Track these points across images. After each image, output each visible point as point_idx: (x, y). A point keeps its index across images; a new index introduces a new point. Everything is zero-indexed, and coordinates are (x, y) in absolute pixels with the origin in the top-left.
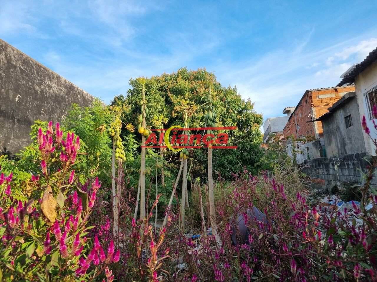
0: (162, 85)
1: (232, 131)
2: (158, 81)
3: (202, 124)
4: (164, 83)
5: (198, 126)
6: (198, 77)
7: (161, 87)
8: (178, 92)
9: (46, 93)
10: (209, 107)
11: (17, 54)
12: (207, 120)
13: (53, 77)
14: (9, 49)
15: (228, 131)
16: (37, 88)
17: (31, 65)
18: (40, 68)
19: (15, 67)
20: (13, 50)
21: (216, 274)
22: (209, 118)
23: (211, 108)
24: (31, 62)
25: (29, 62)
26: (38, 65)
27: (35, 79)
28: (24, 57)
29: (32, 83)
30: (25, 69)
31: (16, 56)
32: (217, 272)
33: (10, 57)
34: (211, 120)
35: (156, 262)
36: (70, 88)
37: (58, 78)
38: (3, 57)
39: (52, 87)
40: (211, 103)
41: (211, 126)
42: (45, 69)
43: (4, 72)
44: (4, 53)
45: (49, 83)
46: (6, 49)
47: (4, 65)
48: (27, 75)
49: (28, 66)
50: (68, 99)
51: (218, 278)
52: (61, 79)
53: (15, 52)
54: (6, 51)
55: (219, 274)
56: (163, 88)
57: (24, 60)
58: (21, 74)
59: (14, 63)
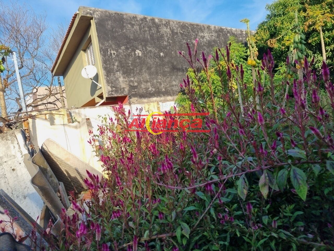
9: (201, 43)
11: (176, 24)
13: (204, 28)
14: (171, 23)
16: (194, 42)
17: (187, 26)
18: (193, 27)
19: (177, 33)
20: (174, 22)
24: (186, 25)
25: (185, 25)
26: (192, 25)
27: (191, 36)
28: (181, 24)
29: (190, 40)
30: (183, 32)
31: (177, 26)
33: (173, 28)
36: (219, 31)
37: (209, 27)
38: (169, 30)
39: (204, 37)
42: (197, 25)
43: (171, 40)
44: (169, 27)
45: (202, 34)
46: (169, 23)
47: (170, 35)
48: (185, 36)
49: (185, 29)
50: (219, 40)
52: (211, 28)
53: (175, 23)
54: (170, 25)
57: (182, 26)
58: (182, 36)
59: (176, 31)
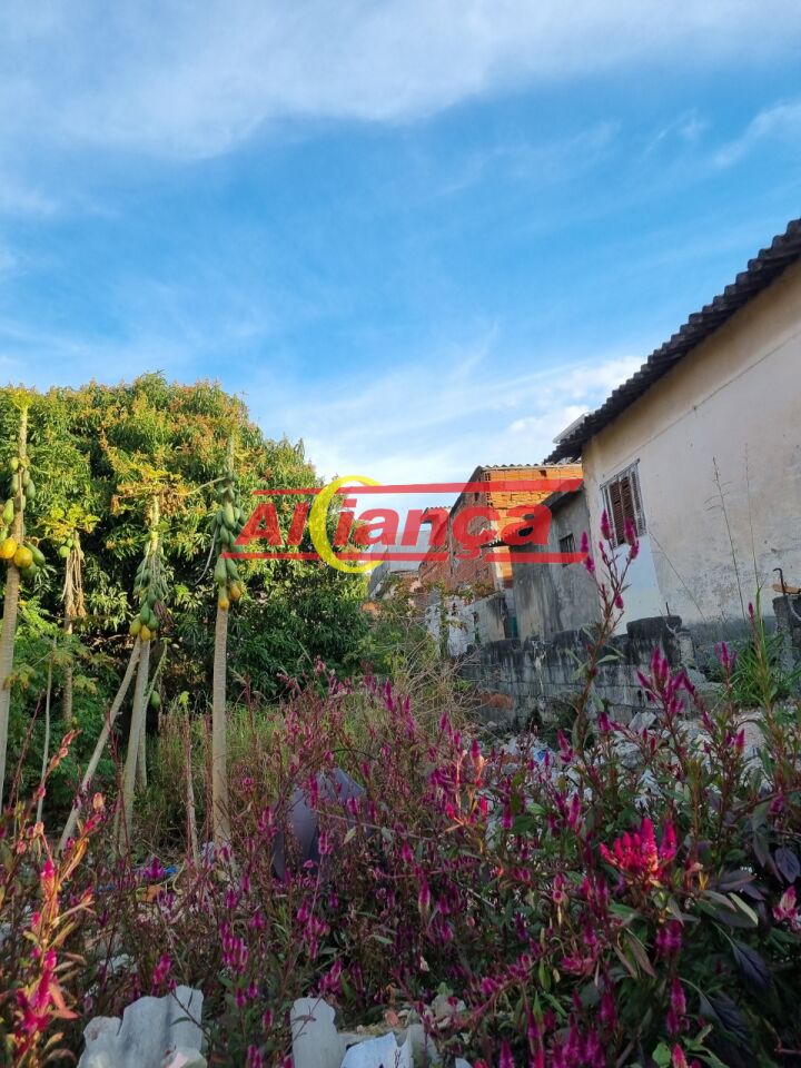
0: (82, 416)
1: (287, 562)
2: (72, 404)
3: (201, 538)
4: (88, 411)
5: (189, 545)
6: (195, 405)
7: (80, 422)
8: (131, 441)
10: (227, 492)
12: (220, 526)
15: (274, 561)
21: (228, 947)
22: (223, 522)
23: (233, 494)
32: (231, 941)
34: (229, 528)
35: (56, 922)
40: (233, 480)
41: (229, 544)
51: (231, 958)
55: (236, 947)
56: (84, 426)
